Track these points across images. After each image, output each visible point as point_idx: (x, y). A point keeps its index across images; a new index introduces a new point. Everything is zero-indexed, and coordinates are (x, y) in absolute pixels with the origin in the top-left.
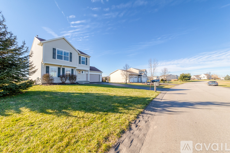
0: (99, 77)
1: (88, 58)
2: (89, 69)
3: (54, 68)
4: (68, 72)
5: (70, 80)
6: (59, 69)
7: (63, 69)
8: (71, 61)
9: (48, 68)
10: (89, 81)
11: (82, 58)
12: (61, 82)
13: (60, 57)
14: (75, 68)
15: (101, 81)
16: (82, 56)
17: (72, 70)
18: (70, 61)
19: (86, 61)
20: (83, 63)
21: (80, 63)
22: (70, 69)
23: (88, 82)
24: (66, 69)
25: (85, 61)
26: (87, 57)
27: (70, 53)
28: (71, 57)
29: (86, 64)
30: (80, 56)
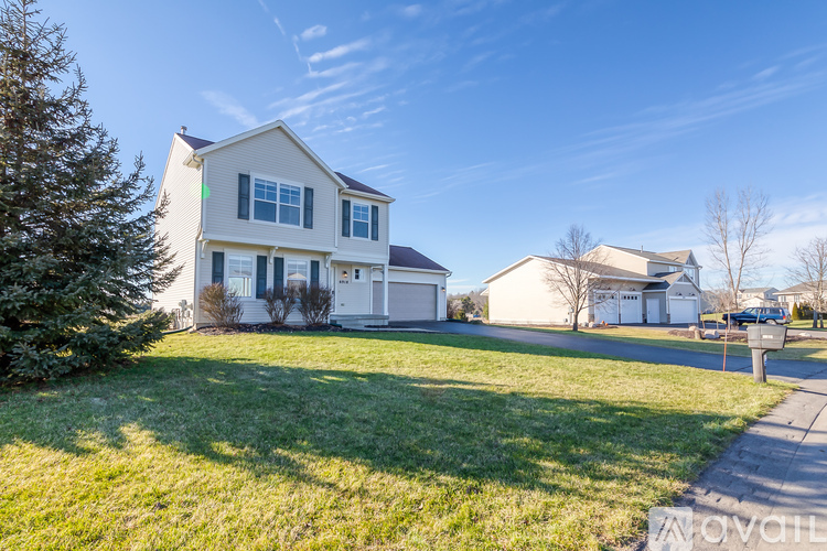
0: (432, 297)
1: (380, 205)
2: (384, 259)
3: (241, 259)
4: (297, 273)
5: (304, 310)
6: (262, 261)
7: (279, 262)
8: (308, 224)
9: (218, 259)
10: (386, 314)
11: (356, 208)
12: (267, 319)
13: (266, 212)
14: (325, 254)
15: (442, 315)
16: (354, 202)
17: (315, 265)
18: (306, 226)
19: (375, 223)
20: (361, 230)
21: (345, 233)
22: (305, 261)
23: (380, 323)
24: (289, 260)
25: (370, 222)
26: (376, 204)
27: (307, 189)
28: (309, 208)
29: (375, 237)
30: (349, 202)
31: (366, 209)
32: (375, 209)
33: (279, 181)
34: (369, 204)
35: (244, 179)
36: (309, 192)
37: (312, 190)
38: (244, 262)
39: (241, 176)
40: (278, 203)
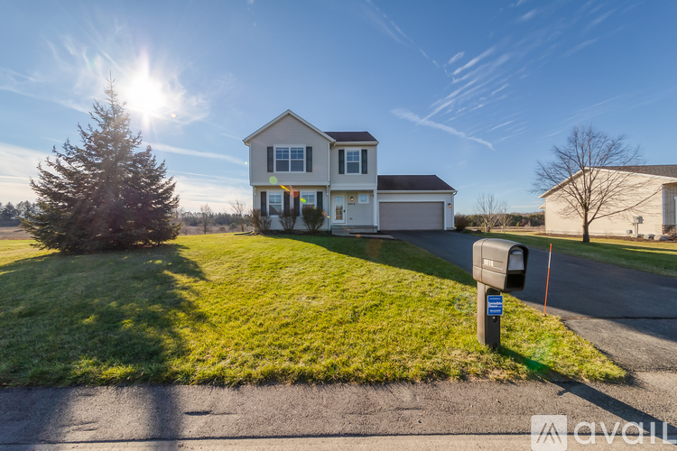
1: (370, 150)
3: (274, 194)
6: (287, 195)
8: (309, 169)
9: (263, 195)
10: (376, 225)
11: (348, 154)
13: (283, 166)
17: (320, 195)
18: (308, 171)
19: (365, 162)
20: (353, 168)
21: (341, 172)
22: (314, 192)
23: (370, 231)
24: (302, 193)
25: (360, 162)
26: (365, 148)
27: (307, 148)
28: (309, 159)
29: (365, 171)
30: (343, 151)
31: (357, 153)
32: (364, 152)
33: (290, 147)
34: (360, 149)
35: (270, 150)
36: (309, 149)
37: (311, 148)
38: (277, 196)
39: (268, 148)
40: (290, 160)
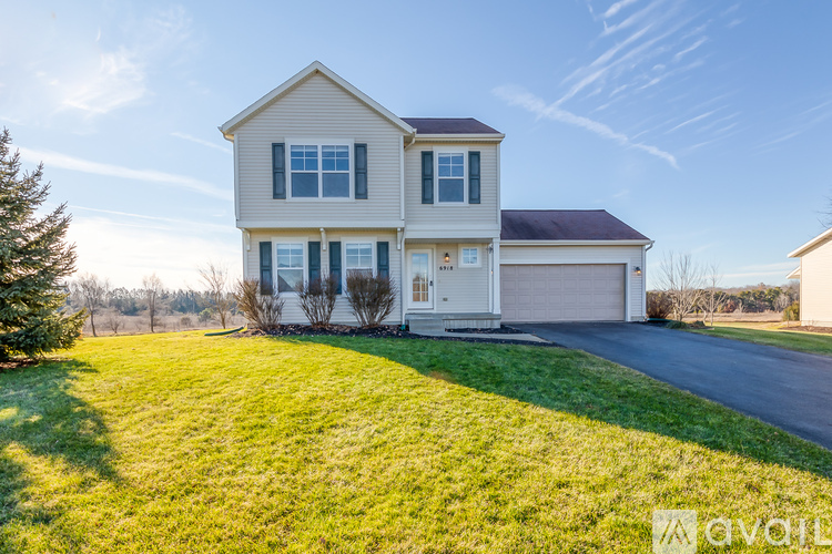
0: (617, 285)
1: (485, 152)
3: (290, 247)
4: (358, 259)
6: (314, 248)
7: (335, 248)
8: (361, 194)
9: (265, 248)
10: (497, 311)
11: (443, 160)
13: (306, 186)
14: (394, 231)
15: (636, 311)
16: (438, 151)
17: (383, 248)
18: (358, 196)
19: (475, 178)
20: (451, 192)
21: (427, 199)
22: (370, 243)
24: (347, 243)
25: (466, 178)
26: (475, 148)
28: (361, 172)
29: (475, 199)
30: (431, 154)
31: (459, 159)
32: (474, 156)
33: (320, 143)
34: (464, 151)
35: (278, 148)
36: (361, 149)
37: (364, 146)
38: (294, 251)
39: (275, 146)
40: (320, 171)
